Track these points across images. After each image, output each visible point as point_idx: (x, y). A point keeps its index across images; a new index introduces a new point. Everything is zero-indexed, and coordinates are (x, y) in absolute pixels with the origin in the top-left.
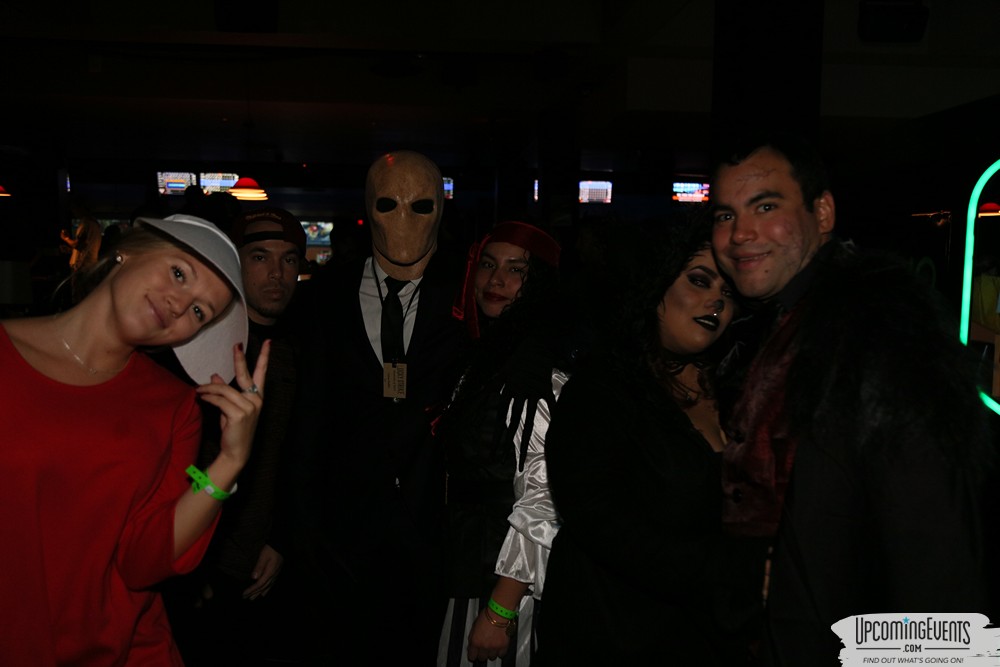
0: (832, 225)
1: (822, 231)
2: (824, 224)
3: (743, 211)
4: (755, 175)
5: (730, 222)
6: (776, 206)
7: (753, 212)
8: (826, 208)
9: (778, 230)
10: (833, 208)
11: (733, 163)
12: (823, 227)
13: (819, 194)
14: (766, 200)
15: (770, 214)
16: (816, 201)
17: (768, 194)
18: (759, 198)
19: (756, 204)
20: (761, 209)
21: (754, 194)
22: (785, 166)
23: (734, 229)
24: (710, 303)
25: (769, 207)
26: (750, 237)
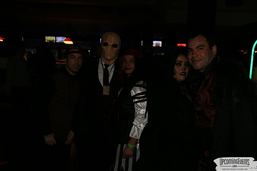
0: (216, 53)
1: (213, 54)
2: (214, 53)
3: (195, 50)
4: (198, 41)
5: (192, 52)
6: (203, 49)
7: (197, 50)
8: (214, 49)
9: (203, 55)
10: (216, 49)
11: (192, 38)
13: (213, 46)
14: (200, 47)
15: (201, 50)
16: (212, 47)
17: (201, 46)
18: (199, 47)
19: (198, 48)
20: (199, 49)
21: (197, 46)
22: (205, 39)
23: (193, 54)
25: (201, 49)
26: (197, 56)
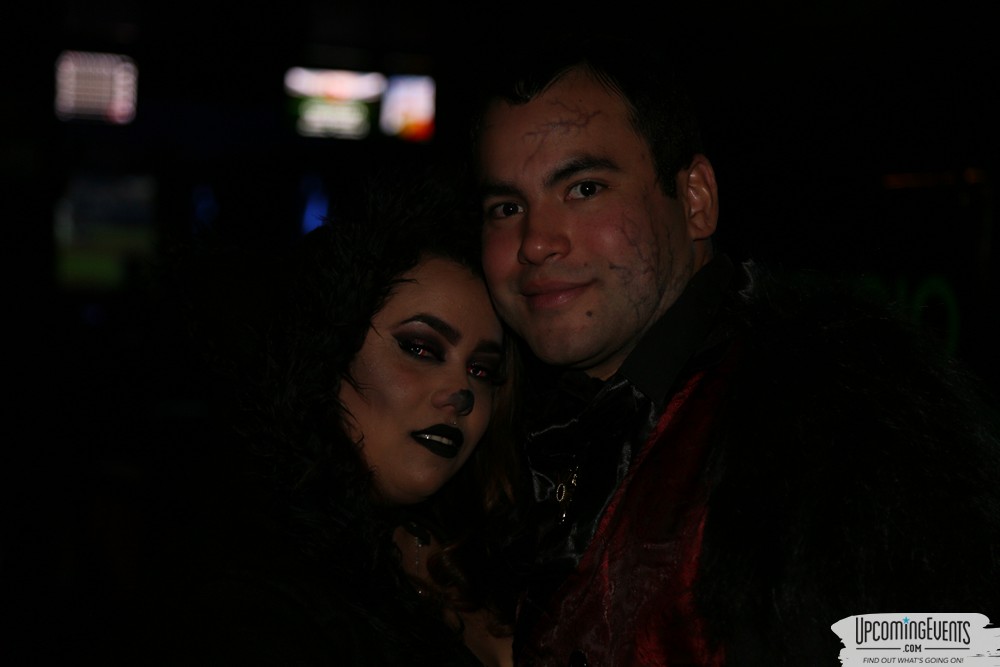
0: (713, 224)
1: (693, 234)
2: (699, 221)
3: (539, 195)
4: (561, 123)
5: (516, 219)
6: (605, 186)
7: (561, 199)
8: (700, 189)
9: (609, 239)
10: (715, 190)
11: (518, 99)
12: (696, 227)
13: (686, 163)
14: (586, 175)
15: (594, 203)
16: (682, 175)
17: (589, 162)
18: (572, 169)
19: (565, 183)
20: (577, 193)
21: (561, 163)
22: (617, 106)
23: (526, 232)
24: (444, 398)
25: (589, 189)
26: (557, 248)
